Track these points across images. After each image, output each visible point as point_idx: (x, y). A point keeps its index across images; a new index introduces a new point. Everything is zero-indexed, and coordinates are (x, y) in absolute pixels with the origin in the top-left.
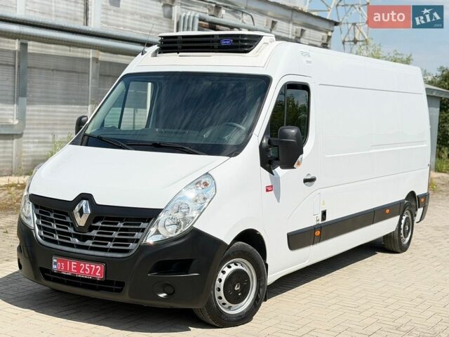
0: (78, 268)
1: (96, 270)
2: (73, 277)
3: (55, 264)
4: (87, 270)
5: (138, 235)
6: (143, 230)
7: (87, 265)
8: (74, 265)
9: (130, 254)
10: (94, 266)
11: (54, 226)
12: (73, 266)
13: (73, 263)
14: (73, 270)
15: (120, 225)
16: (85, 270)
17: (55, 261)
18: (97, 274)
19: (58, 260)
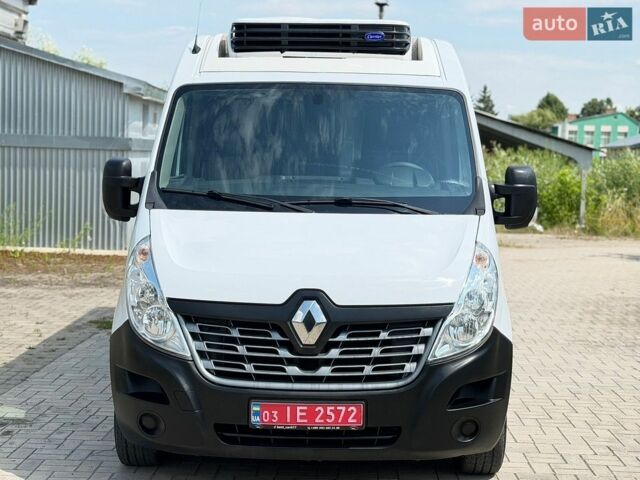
0: (311, 415)
1: (348, 414)
2: (301, 431)
3: (257, 413)
4: (330, 417)
5: (418, 349)
6: (425, 340)
7: (329, 408)
8: (301, 411)
9: (409, 380)
10: (343, 409)
11: (242, 350)
12: (299, 414)
13: (299, 408)
14: (299, 420)
15: (384, 335)
16: (325, 416)
17: (255, 408)
18: (350, 420)
19: (261, 406)
